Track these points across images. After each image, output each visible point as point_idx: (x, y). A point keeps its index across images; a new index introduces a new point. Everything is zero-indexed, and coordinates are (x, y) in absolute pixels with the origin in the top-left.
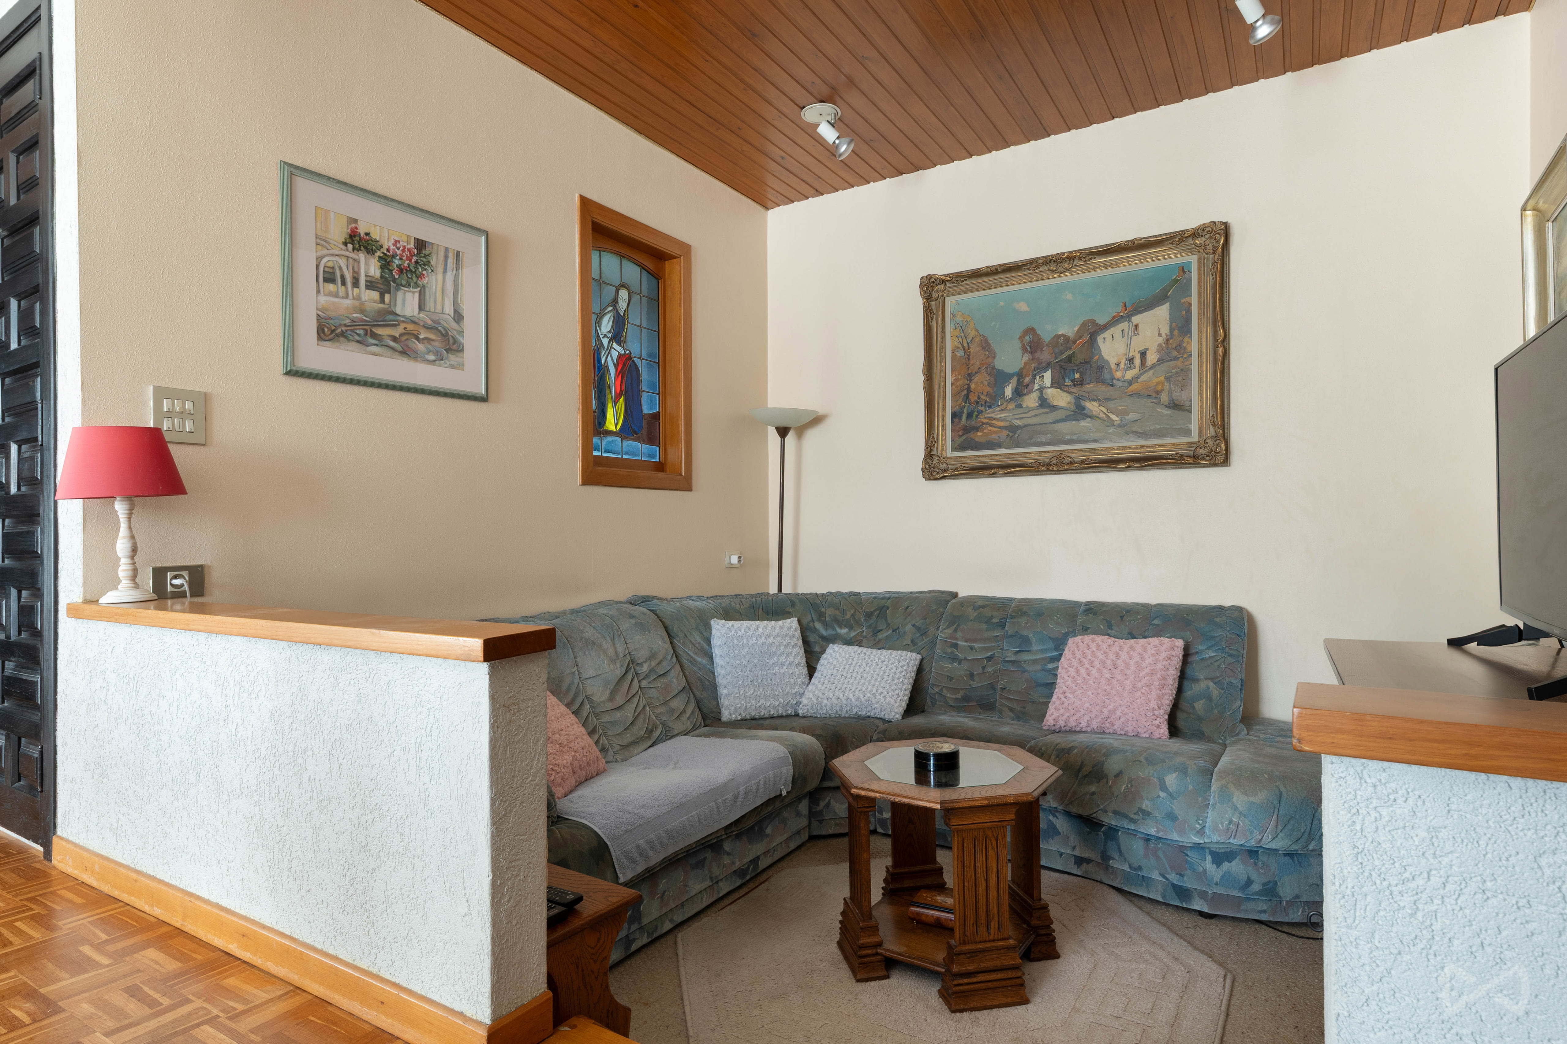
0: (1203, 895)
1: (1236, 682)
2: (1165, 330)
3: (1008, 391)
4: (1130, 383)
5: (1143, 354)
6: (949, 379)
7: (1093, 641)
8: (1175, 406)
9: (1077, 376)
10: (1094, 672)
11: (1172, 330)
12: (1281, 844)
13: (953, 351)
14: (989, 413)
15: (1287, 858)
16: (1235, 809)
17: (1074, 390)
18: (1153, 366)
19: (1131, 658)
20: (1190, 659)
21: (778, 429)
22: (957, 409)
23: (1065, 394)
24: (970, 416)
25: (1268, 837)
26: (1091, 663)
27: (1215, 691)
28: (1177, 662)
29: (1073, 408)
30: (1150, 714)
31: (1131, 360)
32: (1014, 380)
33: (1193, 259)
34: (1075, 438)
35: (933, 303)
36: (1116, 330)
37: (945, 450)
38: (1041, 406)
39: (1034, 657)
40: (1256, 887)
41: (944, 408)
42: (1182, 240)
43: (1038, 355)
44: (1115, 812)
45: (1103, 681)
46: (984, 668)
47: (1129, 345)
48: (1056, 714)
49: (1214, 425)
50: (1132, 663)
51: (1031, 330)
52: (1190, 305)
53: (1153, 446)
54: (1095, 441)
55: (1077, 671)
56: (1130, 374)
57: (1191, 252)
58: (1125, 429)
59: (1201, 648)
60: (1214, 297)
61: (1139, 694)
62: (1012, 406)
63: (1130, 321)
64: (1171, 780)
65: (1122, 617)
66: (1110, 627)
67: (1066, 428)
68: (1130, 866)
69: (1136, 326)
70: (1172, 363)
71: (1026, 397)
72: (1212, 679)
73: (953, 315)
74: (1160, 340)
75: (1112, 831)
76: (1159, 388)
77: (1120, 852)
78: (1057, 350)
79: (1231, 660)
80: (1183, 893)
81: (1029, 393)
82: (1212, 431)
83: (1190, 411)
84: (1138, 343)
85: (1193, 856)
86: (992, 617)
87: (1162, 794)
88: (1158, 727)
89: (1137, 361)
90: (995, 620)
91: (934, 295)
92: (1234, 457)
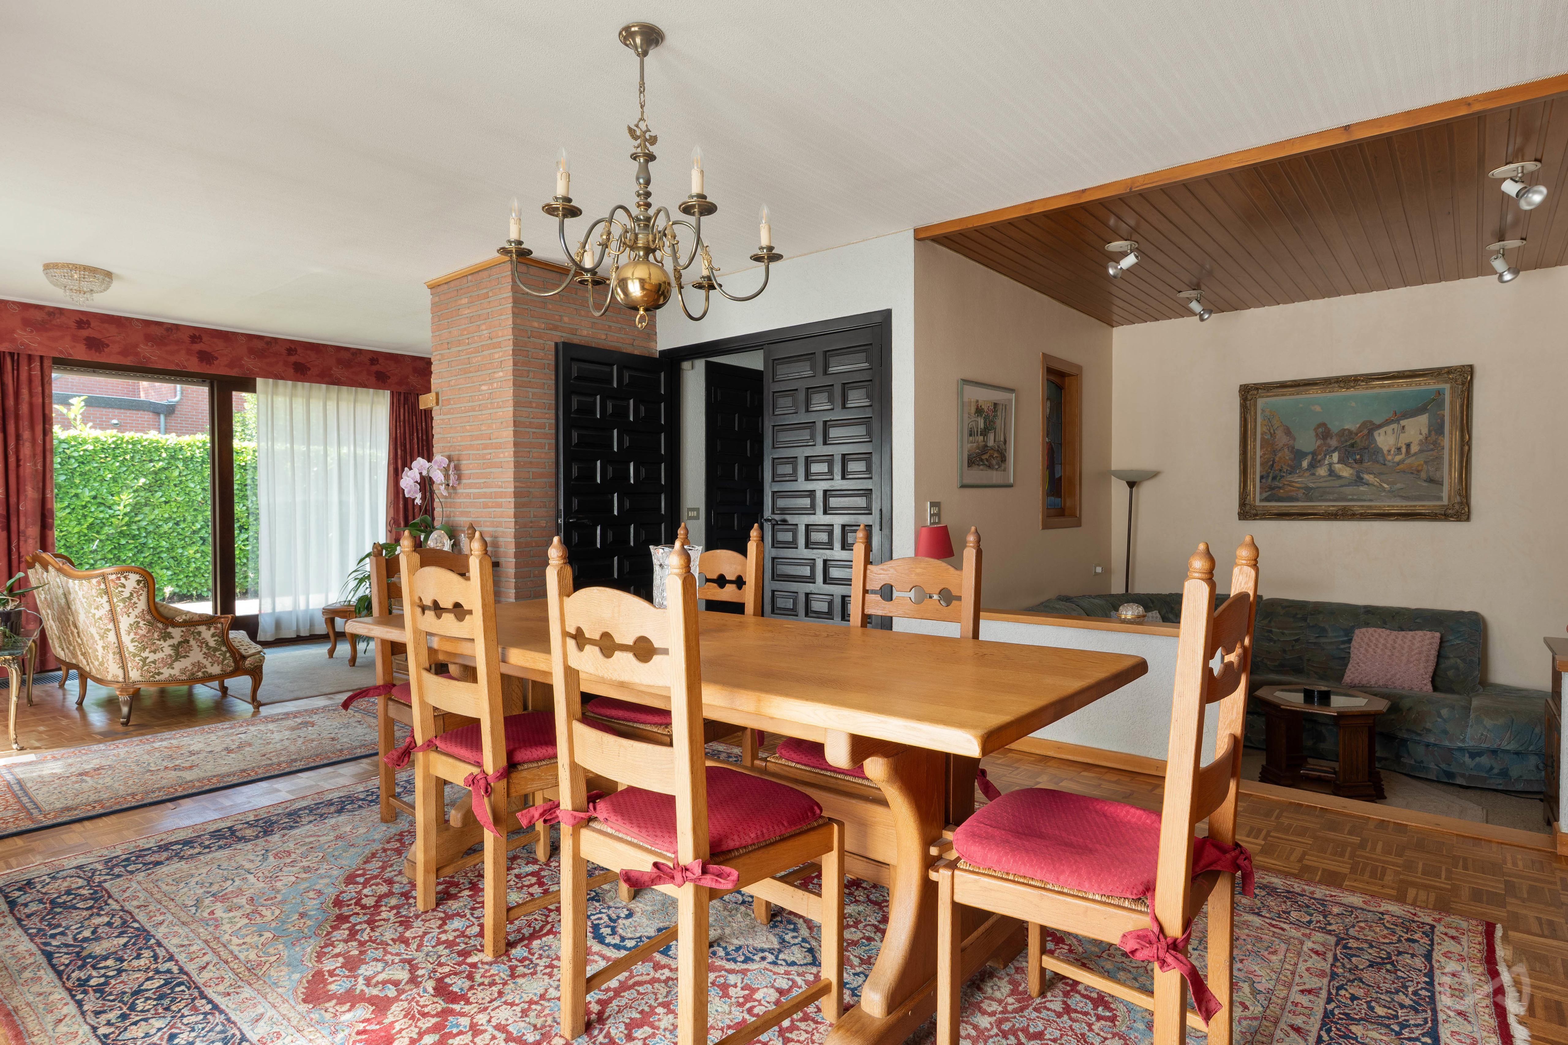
0: (1463, 776)
1: (1476, 660)
2: (1425, 431)
3: (1305, 464)
4: (1398, 464)
5: (1408, 446)
6: (1259, 453)
7: (1375, 631)
8: (1431, 480)
9: (1358, 457)
10: (1379, 651)
11: (1430, 431)
12: (1512, 747)
13: (1262, 434)
14: (1289, 478)
15: (1515, 756)
16: (1485, 727)
17: (1356, 466)
18: (1415, 454)
19: (1404, 643)
20: (1444, 644)
21: (1128, 482)
22: (1264, 473)
23: (1348, 469)
24: (1274, 478)
25: (1504, 743)
26: (1376, 646)
27: (1461, 665)
28: (1436, 646)
29: (1355, 478)
30: (1420, 677)
31: (1399, 449)
32: (1310, 457)
33: (1447, 387)
34: (1355, 497)
35: (1248, 402)
36: (1389, 429)
37: (1254, 500)
38: (1330, 475)
39: (1330, 641)
40: (1496, 771)
41: (1254, 473)
42: (1439, 374)
43: (1329, 440)
44: (1408, 730)
45: (1386, 656)
46: (1293, 646)
47: (1398, 439)
48: (1352, 676)
49: (1460, 495)
50: (1405, 646)
51: (1323, 425)
52: (1444, 416)
53: (1415, 506)
54: (1371, 500)
55: (1367, 650)
56: (1398, 458)
57: (1446, 382)
58: (1393, 494)
59: (1451, 638)
60: (1462, 413)
61: (1412, 665)
62: (1307, 474)
63: (1399, 423)
64: (1444, 712)
65: (1393, 617)
66: (1385, 623)
67: (1348, 490)
68: (1415, 761)
69: (1403, 427)
70: (1430, 453)
71: (1319, 469)
72: (1459, 657)
73: (1263, 411)
74: (1421, 437)
75: (1404, 741)
76: (1420, 468)
77: (1408, 753)
78: (1343, 439)
79: (1472, 646)
80: (1450, 775)
81: (1321, 466)
82: (1458, 499)
83: (1442, 485)
84: (1404, 439)
85: (1457, 754)
86: (1297, 614)
87: (1439, 720)
88: (1426, 685)
89: (1404, 450)
90: (1299, 616)
91: (1249, 397)
92: (1474, 516)
